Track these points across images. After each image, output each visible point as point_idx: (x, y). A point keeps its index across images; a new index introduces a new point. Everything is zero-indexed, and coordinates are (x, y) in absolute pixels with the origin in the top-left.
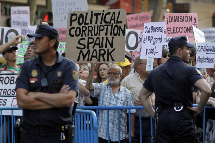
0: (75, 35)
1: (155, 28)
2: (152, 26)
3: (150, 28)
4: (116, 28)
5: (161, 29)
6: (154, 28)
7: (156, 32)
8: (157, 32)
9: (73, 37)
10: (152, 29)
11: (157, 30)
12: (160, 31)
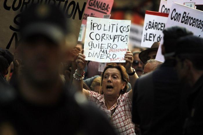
0: (11, 8)
1: (190, 17)
2: (185, 13)
3: (180, 14)
4: (72, 6)
5: (200, 24)
6: (187, 17)
7: (190, 25)
8: (193, 26)
9: (8, 11)
10: (184, 17)
11: (193, 22)
12: (198, 27)
